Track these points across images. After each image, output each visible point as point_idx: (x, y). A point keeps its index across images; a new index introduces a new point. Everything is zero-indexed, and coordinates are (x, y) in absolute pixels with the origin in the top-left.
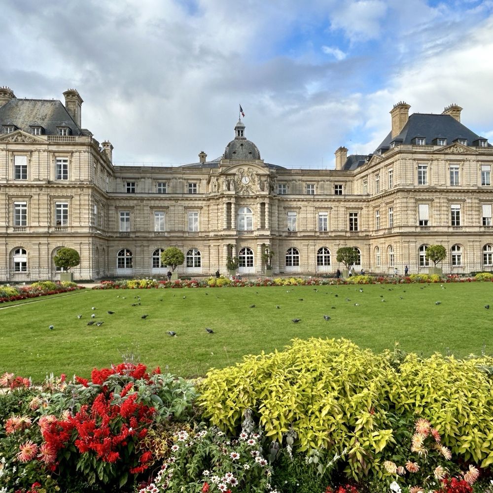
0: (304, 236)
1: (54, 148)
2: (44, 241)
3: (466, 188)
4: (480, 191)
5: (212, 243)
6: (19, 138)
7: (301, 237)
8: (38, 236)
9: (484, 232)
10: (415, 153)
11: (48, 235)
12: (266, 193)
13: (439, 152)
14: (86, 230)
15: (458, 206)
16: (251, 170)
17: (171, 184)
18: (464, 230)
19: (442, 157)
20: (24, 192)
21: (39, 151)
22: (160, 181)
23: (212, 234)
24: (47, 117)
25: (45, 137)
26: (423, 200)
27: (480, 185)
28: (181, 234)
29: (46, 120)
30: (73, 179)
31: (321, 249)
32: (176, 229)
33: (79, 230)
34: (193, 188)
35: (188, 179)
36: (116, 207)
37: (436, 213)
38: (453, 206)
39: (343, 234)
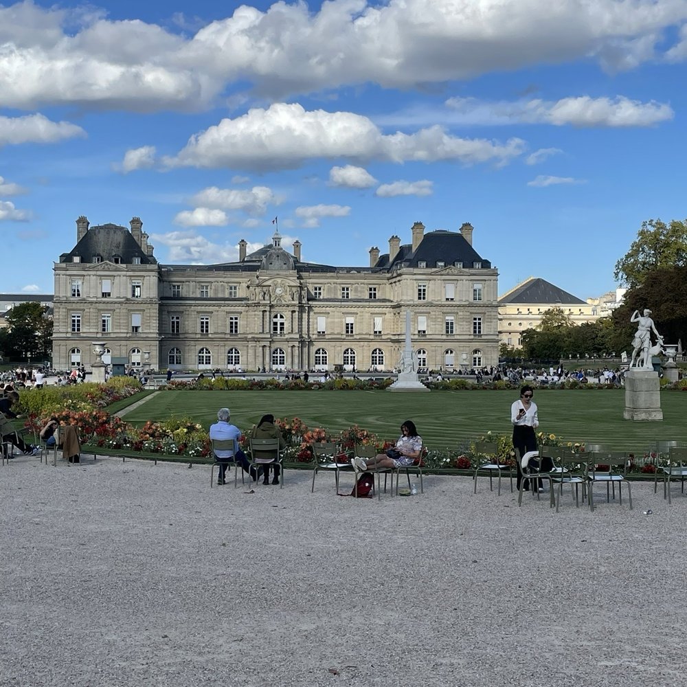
0: (332, 339)
1: (131, 273)
2: (123, 343)
3: (458, 303)
4: (471, 305)
5: (251, 344)
6: (106, 267)
7: (329, 339)
8: (120, 339)
9: (473, 339)
10: (415, 274)
11: (127, 339)
12: (296, 302)
13: (435, 274)
14: (155, 335)
15: (452, 318)
16: (283, 282)
17: (213, 287)
18: (457, 337)
19: (439, 277)
20: (109, 306)
21: (120, 276)
22: (203, 284)
23: (250, 336)
24: (121, 245)
25: (124, 266)
26: (421, 313)
27: (471, 299)
28: (223, 336)
29: (121, 248)
30: (145, 297)
31: (347, 350)
32: (219, 331)
33: (150, 336)
34: (233, 291)
35: (229, 283)
36: (168, 312)
37: (432, 323)
38: (447, 318)
39: (367, 336)
